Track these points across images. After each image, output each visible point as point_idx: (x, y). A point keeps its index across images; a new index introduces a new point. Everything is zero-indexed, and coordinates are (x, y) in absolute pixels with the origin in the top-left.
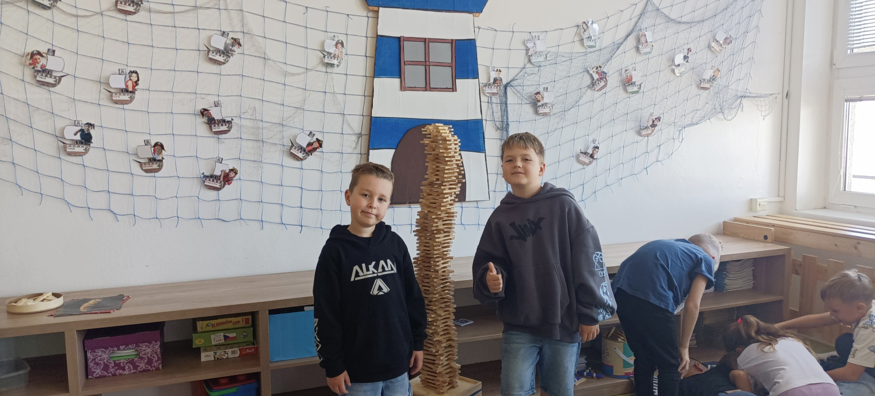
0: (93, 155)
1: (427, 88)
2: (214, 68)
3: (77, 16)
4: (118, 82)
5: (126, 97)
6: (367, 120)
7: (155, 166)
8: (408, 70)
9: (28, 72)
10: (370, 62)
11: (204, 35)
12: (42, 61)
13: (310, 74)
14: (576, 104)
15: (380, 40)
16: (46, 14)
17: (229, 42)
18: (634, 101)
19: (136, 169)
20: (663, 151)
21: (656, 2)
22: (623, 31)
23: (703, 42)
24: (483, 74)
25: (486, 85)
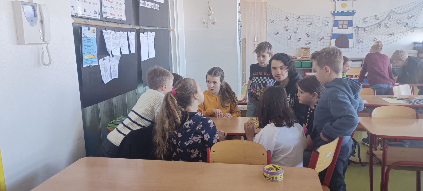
0: (291, 40)
1: (343, 28)
2: (308, 27)
3: (291, 21)
4: (295, 30)
5: (296, 32)
6: (332, 34)
7: (299, 41)
8: (339, 26)
9: (284, 29)
10: (333, 25)
11: (307, 22)
12: (286, 28)
13: (323, 27)
14: (374, 30)
15: (335, 21)
16: (287, 21)
17: (311, 23)
18: (388, 29)
19: (297, 42)
20: (395, 40)
21: (394, 10)
22: (385, 16)
23: (406, 17)
24: (354, 26)
25: (354, 28)
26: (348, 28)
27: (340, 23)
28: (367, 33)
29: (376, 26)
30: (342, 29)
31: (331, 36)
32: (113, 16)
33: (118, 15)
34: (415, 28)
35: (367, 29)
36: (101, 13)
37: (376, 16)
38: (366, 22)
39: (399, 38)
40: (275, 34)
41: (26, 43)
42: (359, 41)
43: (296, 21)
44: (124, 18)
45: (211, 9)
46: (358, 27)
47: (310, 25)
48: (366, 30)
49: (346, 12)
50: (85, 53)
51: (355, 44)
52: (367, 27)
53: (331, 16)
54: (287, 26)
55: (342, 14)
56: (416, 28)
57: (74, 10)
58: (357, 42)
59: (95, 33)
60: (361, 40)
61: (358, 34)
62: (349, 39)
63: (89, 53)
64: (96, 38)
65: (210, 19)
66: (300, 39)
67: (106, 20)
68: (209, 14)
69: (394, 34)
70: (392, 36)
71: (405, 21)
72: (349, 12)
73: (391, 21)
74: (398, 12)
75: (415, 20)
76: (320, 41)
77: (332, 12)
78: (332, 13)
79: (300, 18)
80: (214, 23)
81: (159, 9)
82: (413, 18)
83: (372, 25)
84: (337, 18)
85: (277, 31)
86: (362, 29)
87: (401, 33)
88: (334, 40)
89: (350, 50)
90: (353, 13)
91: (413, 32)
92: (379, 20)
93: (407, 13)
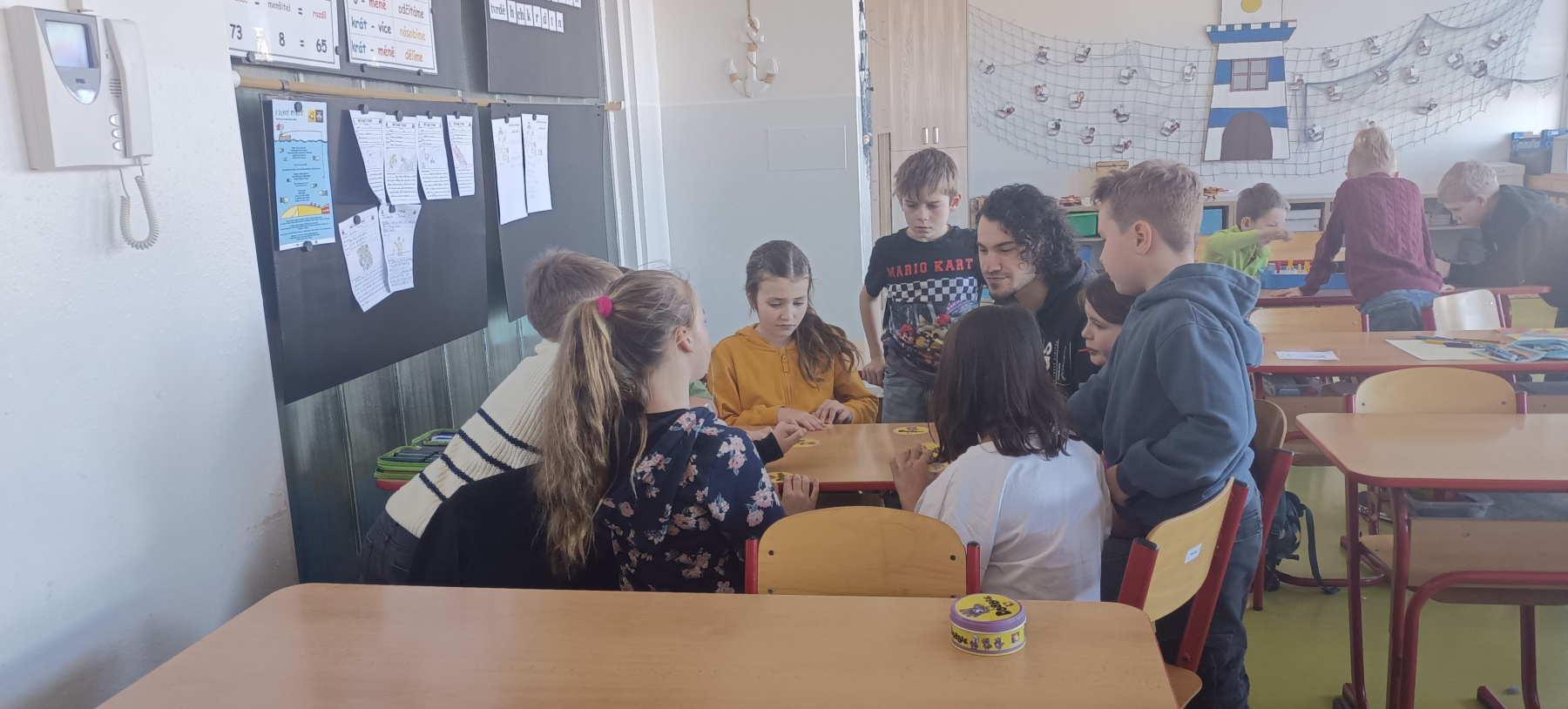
0: (1060, 136)
2: (1122, 87)
3: (1057, 66)
4: (1074, 98)
5: (1077, 105)
6: (1208, 111)
7: (1090, 140)
8: (1235, 79)
9: (1034, 96)
10: (1212, 76)
11: (1117, 69)
12: (1040, 90)
13: (1175, 86)
14: (1363, 94)
15: (1219, 63)
16: (1043, 66)
17: (1131, 72)
18: (1413, 90)
19: (1080, 142)
20: (1442, 126)
21: (1434, 17)
22: (1403, 41)
23: (1479, 42)
24: (1287, 75)
25: (1291, 84)
26: (1266, 89)
27: (1237, 68)
28: (1337, 103)
29: (1372, 77)
30: (1247, 90)
31: (1207, 117)
32: (389, 59)
33: (409, 55)
34: (1515, 84)
35: (1337, 89)
36: (344, 48)
37: (1370, 41)
38: (1334, 64)
39: (1454, 120)
40: (1000, 113)
41: (58, 164)
42: (1308, 136)
43: (1077, 64)
44: (429, 64)
45: (758, 27)
46: (1305, 82)
47: (1129, 78)
48: (1335, 95)
49: (1259, 27)
50: (286, 200)
51: (1294, 147)
52: (1336, 83)
53: (1203, 42)
54: (1045, 85)
55: (1247, 34)
56: (1515, 80)
57: (240, 38)
58: (1302, 138)
59: (322, 121)
60: (1317, 129)
61: (1305, 106)
62: (1272, 128)
63: (302, 196)
64: (326, 140)
65: (755, 63)
66: (1093, 129)
67: (363, 73)
68: (752, 46)
69: (1436, 105)
70: (1431, 112)
71: (1475, 56)
72: (1272, 26)
73: (1425, 57)
74: (1452, 24)
75: (1511, 52)
76: (1166, 136)
77: (1209, 29)
78: (1208, 33)
79: (1091, 52)
80: (768, 78)
81: (561, 30)
82: (1504, 44)
83: (1357, 75)
84: (1228, 51)
85: (1008, 103)
86: (1319, 89)
87: (1461, 100)
88: (1216, 133)
89: (1277, 168)
90: (1284, 32)
91: (1507, 95)
92: (1381, 54)
93: (1484, 27)
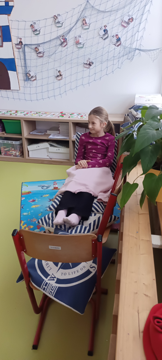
20: (97, 77)
21: (91, 2)
22: (75, 19)
23: (118, 22)
24: (13, 39)
25: (16, 45)
26: (2, 46)
28: (41, 59)
29: (59, 42)
35: (41, 49)
38: (38, 32)
39: (104, 73)
48: (40, 53)
51: (21, 83)
52: (39, 45)
56: (138, 49)
58: (25, 78)
61: (25, 59)
62: (8, 71)
71: (116, 31)
73: (87, 30)
74: (102, 8)
75: (136, 29)
82: (132, 24)
83: (50, 40)
86: (31, 48)
90: (7, 9)
92: (63, 27)
93: (120, 11)
